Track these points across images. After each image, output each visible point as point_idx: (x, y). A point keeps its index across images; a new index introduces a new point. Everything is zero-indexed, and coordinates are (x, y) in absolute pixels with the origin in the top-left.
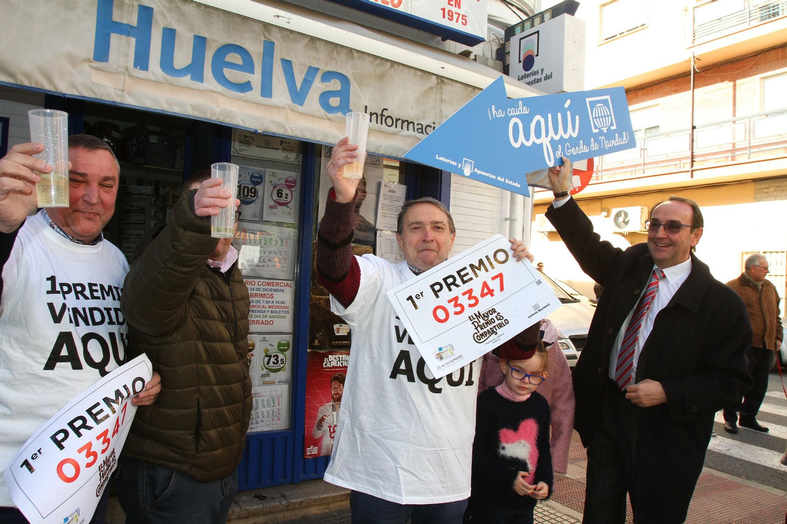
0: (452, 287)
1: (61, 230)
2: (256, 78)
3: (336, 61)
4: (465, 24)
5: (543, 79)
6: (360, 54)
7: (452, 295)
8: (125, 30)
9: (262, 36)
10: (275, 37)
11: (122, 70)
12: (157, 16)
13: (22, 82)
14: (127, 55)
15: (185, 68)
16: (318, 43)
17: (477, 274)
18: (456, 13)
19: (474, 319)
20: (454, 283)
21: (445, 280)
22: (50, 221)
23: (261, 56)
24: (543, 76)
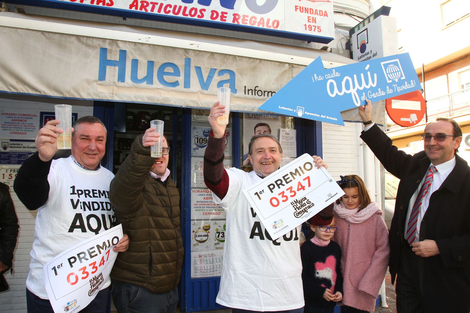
0: (280, 186)
1: (79, 163)
2: (181, 79)
3: (226, 63)
4: (320, 31)
5: (372, 57)
6: (240, 58)
7: (280, 191)
8: (113, 63)
9: (184, 56)
10: (191, 56)
11: (112, 83)
12: (128, 54)
13: (66, 96)
14: (114, 76)
15: (143, 78)
16: (215, 55)
17: (294, 177)
18: (313, 26)
19: (294, 204)
20: (281, 184)
21: (276, 182)
22: (74, 159)
23: (184, 66)
24: (372, 55)
